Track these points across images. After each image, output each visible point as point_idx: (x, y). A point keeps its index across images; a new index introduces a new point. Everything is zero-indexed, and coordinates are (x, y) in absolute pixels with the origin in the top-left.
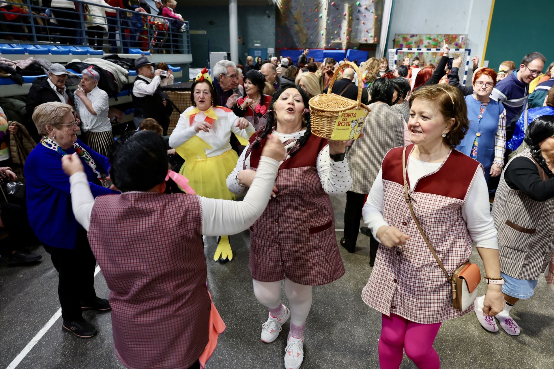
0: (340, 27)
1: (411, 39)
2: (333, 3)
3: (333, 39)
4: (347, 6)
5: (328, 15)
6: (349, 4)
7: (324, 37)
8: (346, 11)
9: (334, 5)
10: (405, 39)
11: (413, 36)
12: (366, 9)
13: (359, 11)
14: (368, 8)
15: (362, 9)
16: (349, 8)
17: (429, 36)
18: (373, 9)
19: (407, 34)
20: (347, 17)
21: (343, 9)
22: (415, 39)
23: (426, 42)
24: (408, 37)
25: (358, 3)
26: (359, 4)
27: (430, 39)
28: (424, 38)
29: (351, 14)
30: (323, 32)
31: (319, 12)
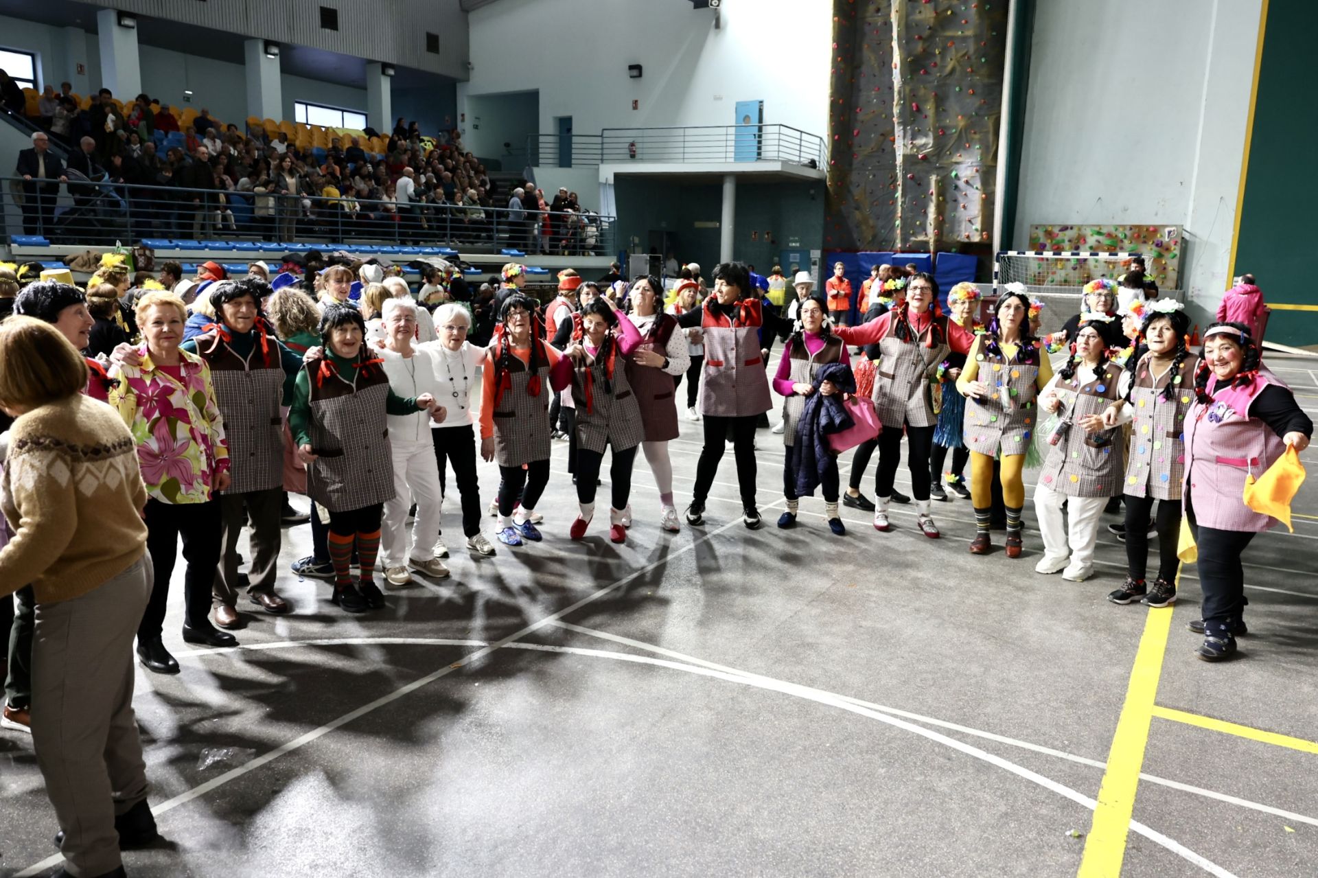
0: (925, 214)
1: (1061, 234)
2: (909, 176)
3: (914, 234)
4: (933, 178)
5: (903, 195)
6: (938, 175)
7: (899, 231)
8: (933, 188)
9: (912, 178)
10: (1049, 234)
11: (1065, 228)
12: (967, 182)
13: (956, 187)
14: (971, 182)
15: (961, 183)
16: (937, 182)
17: (1097, 229)
18: (978, 185)
19: (1053, 226)
20: (934, 198)
21: (928, 184)
22: (1069, 234)
23: (1092, 240)
24: (1056, 230)
25: (953, 174)
26: (956, 175)
27: (1099, 233)
28: (1088, 232)
29: (942, 192)
30: (898, 222)
31: (895, 190)
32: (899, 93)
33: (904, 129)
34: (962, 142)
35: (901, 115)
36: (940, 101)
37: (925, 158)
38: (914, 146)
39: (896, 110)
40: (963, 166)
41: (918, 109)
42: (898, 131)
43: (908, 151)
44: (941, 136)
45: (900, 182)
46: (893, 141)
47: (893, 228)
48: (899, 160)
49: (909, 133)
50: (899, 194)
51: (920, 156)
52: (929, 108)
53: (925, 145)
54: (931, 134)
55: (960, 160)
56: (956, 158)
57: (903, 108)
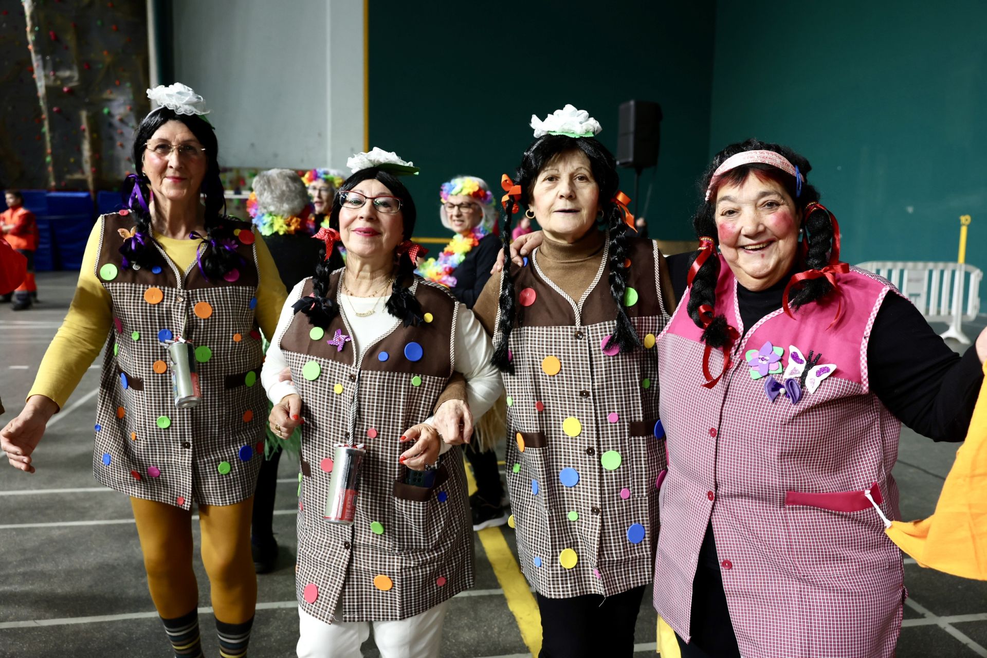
0: (79, 151)
2: (55, 109)
3: (70, 172)
4: (84, 114)
5: (51, 129)
6: (88, 111)
7: (50, 169)
8: (85, 125)
9: (59, 112)
11: (225, 172)
12: (121, 120)
13: (111, 125)
14: (126, 120)
15: (116, 120)
16: (89, 118)
18: (132, 122)
20: (87, 134)
21: (79, 120)
22: (230, 177)
25: (106, 111)
26: (109, 113)
28: (247, 176)
29: (95, 129)
30: (48, 159)
31: (41, 125)
32: (32, 17)
33: (44, 59)
34: (111, 80)
35: (36, 43)
36: (82, 34)
37: (71, 91)
38: (57, 78)
39: (30, 37)
40: (115, 104)
41: (57, 39)
42: (36, 60)
43: (51, 83)
44: (87, 69)
45: (45, 115)
46: (32, 71)
47: (44, 165)
48: (41, 91)
49: (50, 64)
50: (46, 128)
51: (65, 89)
52: (70, 39)
53: (70, 79)
54: (75, 68)
55: (112, 96)
56: (107, 95)
57: (38, 36)
